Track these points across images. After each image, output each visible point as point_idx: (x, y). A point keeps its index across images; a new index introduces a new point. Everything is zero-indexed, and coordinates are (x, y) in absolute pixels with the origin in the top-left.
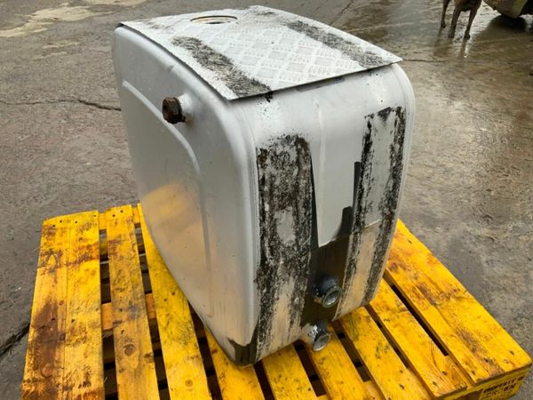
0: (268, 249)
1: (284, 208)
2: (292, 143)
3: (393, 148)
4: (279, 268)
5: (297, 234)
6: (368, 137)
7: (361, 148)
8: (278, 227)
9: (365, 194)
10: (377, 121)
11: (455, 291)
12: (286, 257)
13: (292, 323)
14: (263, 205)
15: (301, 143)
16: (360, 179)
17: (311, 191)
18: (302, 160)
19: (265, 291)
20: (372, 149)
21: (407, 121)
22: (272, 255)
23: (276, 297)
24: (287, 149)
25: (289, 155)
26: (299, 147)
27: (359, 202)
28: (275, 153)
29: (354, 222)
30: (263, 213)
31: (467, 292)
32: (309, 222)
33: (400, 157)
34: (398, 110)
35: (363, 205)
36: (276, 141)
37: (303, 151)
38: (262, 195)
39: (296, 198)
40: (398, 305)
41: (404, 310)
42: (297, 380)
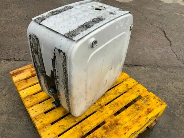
1: (36, 54)
3: (63, 65)
5: (40, 64)
6: (55, 54)
10: (57, 51)
18: (38, 45)
20: (56, 59)
34: (64, 54)
37: (38, 42)
40: (84, 131)
41: (83, 133)
42: (47, 106)
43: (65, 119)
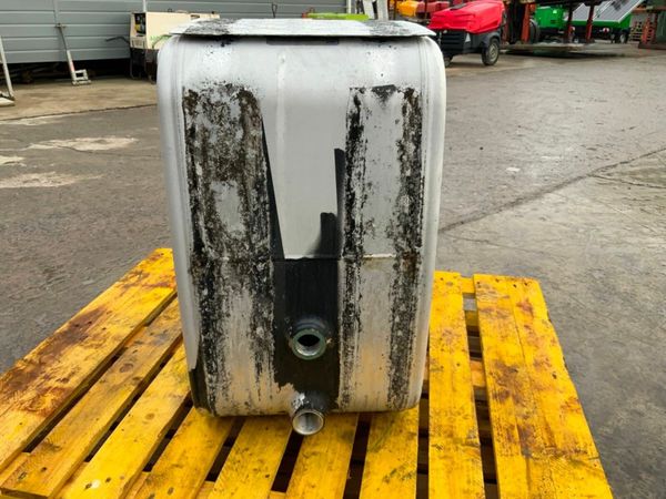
0: (204, 231)
1: (224, 179)
2: (235, 94)
3: (402, 148)
4: (224, 266)
5: (247, 224)
6: (355, 118)
7: (344, 132)
8: (217, 205)
9: (358, 204)
10: (369, 98)
11: (577, 451)
12: (232, 252)
13: (259, 367)
14: (194, 165)
15: (247, 98)
16: (347, 177)
17: (265, 168)
18: (249, 121)
19: (205, 292)
20: (363, 137)
21: (424, 112)
22: (211, 241)
23: (224, 309)
24: (226, 99)
25: (229, 109)
26: (244, 102)
27: (349, 213)
28: (208, 100)
29: (344, 241)
30: (193, 175)
31: (597, 461)
32: (265, 214)
33: (417, 165)
34: (409, 93)
35: (357, 220)
36: (212, 85)
37: (250, 109)
38: (191, 150)
39: (241, 171)
40: (469, 437)
41: (472, 445)
42: (262, 461)
43: (377, 450)
